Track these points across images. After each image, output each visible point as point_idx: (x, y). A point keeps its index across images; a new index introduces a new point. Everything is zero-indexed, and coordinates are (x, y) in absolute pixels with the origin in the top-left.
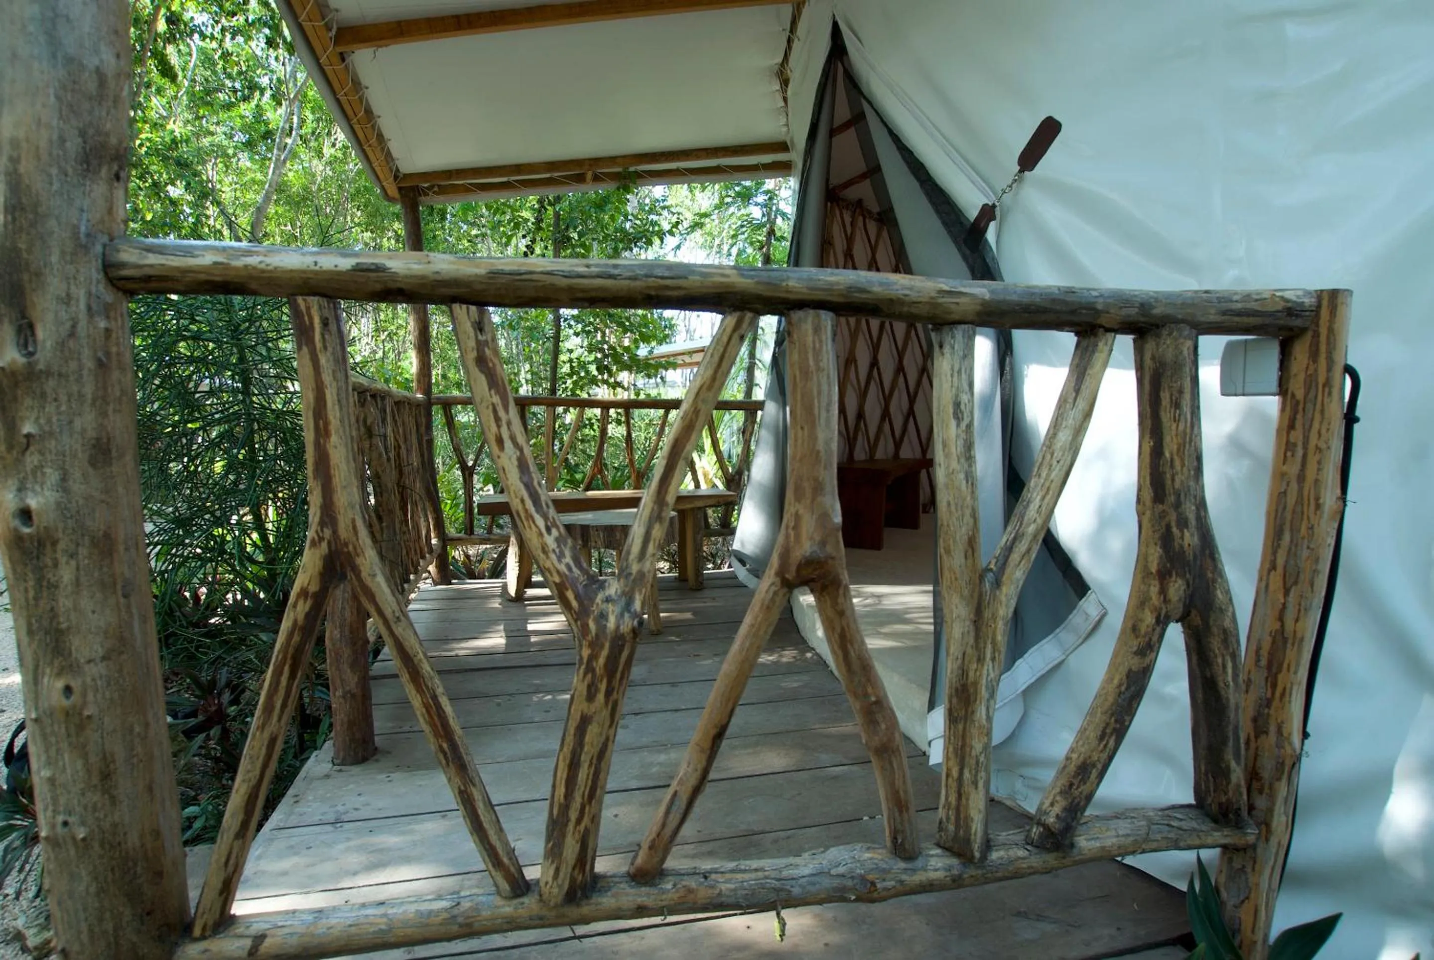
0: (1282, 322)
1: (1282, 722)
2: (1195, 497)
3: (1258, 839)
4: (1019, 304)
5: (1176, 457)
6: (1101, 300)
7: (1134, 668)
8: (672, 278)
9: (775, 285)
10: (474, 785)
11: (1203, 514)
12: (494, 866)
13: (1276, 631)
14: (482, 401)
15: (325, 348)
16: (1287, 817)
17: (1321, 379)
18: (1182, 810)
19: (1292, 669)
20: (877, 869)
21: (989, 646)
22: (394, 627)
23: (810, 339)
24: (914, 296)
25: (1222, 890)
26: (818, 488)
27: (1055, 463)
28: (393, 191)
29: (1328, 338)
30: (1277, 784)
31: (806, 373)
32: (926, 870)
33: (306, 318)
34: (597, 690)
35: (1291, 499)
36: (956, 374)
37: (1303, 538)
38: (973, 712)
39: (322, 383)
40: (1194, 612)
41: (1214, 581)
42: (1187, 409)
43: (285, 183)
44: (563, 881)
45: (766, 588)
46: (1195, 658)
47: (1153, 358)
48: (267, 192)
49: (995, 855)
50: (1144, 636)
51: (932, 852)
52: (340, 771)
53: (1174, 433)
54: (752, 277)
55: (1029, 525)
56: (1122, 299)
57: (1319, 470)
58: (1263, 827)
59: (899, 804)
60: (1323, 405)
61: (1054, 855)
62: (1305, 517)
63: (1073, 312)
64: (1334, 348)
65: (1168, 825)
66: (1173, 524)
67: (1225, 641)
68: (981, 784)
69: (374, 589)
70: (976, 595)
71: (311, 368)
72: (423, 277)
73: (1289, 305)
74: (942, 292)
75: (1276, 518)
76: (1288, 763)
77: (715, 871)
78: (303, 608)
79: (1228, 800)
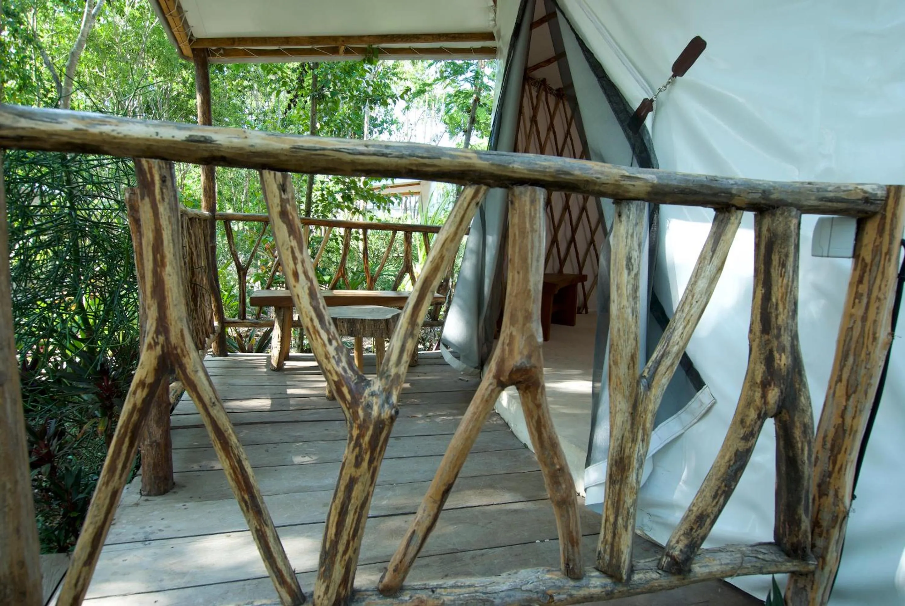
0: (860, 207)
1: (839, 488)
2: (791, 331)
3: (816, 568)
4: (677, 187)
5: (780, 302)
6: (735, 187)
7: (740, 449)
8: (429, 158)
9: (504, 166)
10: (267, 525)
11: (795, 343)
12: (280, 584)
13: (839, 424)
14: (283, 245)
15: (163, 199)
16: (837, 553)
17: (884, 250)
18: (765, 547)
19: (848, 452)
20: (555, 586)
21: (641, 432)
22: (210, 409)
23: (527, 208)
24: (604, 179)
25: (789, 601)
26: (528, 317)
27: (694, 303)
28: (187, 51)
29: (892, 220)
30: (832, 530)
31: (523, 233)
32: (588, 587)
33: (148, 176)
34: (362, 460)
35: (856, 333)
36: (629, 237)
37: (862, 361)
38: (627, 477)
39: (160, 226)
40: (784, 411)
41: (800, 390)
42: (790, 268)
43: (93, 33)
44: (331, 596)
45: (486, 387)
46: (782, 443)
47: (769, 230)
48: (80, 41)
49: (636, 577)
50: (749, 427)
51: (593, 574)
52: (147, 500)
53: (780, 284)
54: (487, 160)
55: (673, 346)
56: (750, 187)
57: (877, 313)
58: (821, 560)
59: (572, 541)
60: (884, 268)
61: (676, 577)
62: (865, 346)
63: (715, 195)
64: (896, 228)
65: (756, 557)
66: (775, 349)
67: (805, 432)
68: (630, 528)
69: (196, 382)
70: (634, 395)
71: (152, 214)
72: (241, 149)
73: (867, 195)
74: (623, 176)
75: (844, 346)
76: (841, 516)
77: (440, 587)
78: (141, 395)
79: (799, 541)
